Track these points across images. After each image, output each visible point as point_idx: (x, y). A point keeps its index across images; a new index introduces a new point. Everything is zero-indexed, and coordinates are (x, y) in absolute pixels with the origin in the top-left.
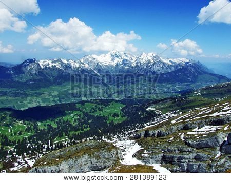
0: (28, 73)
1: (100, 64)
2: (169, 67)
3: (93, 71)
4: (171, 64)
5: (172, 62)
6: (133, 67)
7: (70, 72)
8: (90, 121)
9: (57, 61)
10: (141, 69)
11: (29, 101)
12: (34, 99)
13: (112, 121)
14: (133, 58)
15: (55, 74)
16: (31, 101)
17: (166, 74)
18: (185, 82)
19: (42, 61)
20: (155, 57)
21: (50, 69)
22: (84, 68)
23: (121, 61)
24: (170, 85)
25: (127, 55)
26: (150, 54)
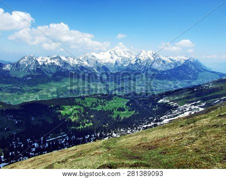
0: (26, 69)
1: (99, 62)
2: (169, 64)
3: (92, 68)
4: (171, 61)
6: (132, 65)
7: (69, 68)
8: (92, 116)
9: (56, 58)
10: (141, 66)
11: (25, 98)
12: (31, 95)
13: (118, 116)
14: (132, 56)
15: (54, 70)
16: (28, 97)
17: (166, 71)
18: (186, 79)
19: (41, 58)
20: (154, 55)
21: (49, 66)
22: (84, 65)
23: (120, 58)
24: (171, 82)
25: (126, 53)
26: (150, 52)
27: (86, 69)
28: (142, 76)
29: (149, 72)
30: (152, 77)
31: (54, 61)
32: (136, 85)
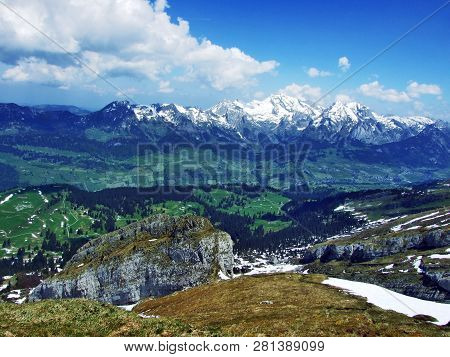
1: (249, 119)
2: (391, 132)
3: (234, 131)
4: (395, 126)
5: (396, 123)
6: (313, 129)
7: (190, 130)
9: (167, 108)
10: (331, 133)
11: (109, 179)
12: (119, 175)
13: (260, 227)
14: (316, 111)
15: (161, 131)
16: (113, 178)
17: (381, 147)
20: (360, 111)
21: (154, 123)
22: (217, 125)
23: (291, 114)
24: (388, 170)
25: (304, 104)
26: (352, 105)
27: (221, 132)
28: (331, 153)
29: (346, 145)
30: (351, 156)
31: (164, 114)
32: (315, 171)
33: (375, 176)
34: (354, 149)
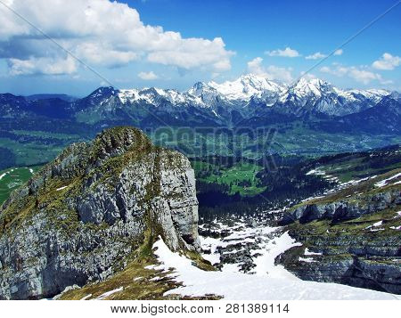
1: (222, 98)
2: (351, 104)
3: (209, 109)
4: (354, 99)
5: (355, 96)
6: (281, 104)
7: (169, 110)
9: (148, 91)
10: (297, 107)
13: (237, 194)
14: (282, 89)
15: (144, 113)
17: (343, 118)
19: (123, 91)
20: (323, 87)
21: (137, 105)
22: (194, 104)
23: (260, 92)
24: (350, 139)
25: (271, 83)
26: (315, 81)
27: (198, 111)
28: (298, 125)
29: (311, 117)
30: (316, 127)
31: (145, 98)
32: (285, 142)
33: (339, 144)
34: (319, 121)
